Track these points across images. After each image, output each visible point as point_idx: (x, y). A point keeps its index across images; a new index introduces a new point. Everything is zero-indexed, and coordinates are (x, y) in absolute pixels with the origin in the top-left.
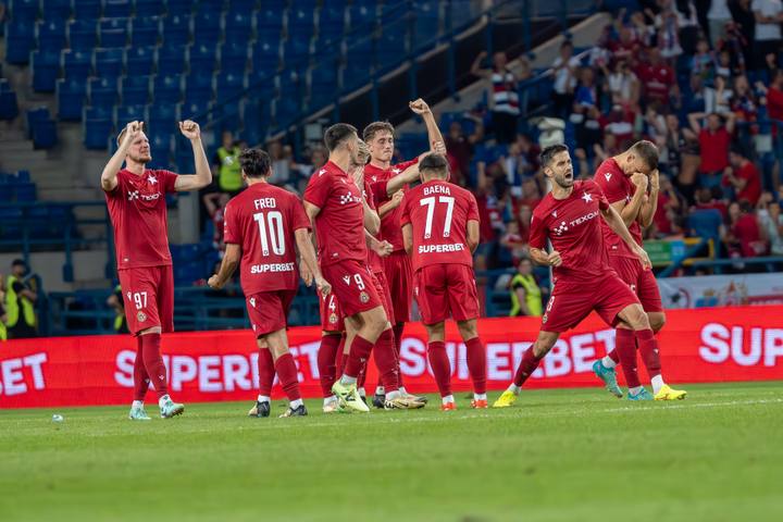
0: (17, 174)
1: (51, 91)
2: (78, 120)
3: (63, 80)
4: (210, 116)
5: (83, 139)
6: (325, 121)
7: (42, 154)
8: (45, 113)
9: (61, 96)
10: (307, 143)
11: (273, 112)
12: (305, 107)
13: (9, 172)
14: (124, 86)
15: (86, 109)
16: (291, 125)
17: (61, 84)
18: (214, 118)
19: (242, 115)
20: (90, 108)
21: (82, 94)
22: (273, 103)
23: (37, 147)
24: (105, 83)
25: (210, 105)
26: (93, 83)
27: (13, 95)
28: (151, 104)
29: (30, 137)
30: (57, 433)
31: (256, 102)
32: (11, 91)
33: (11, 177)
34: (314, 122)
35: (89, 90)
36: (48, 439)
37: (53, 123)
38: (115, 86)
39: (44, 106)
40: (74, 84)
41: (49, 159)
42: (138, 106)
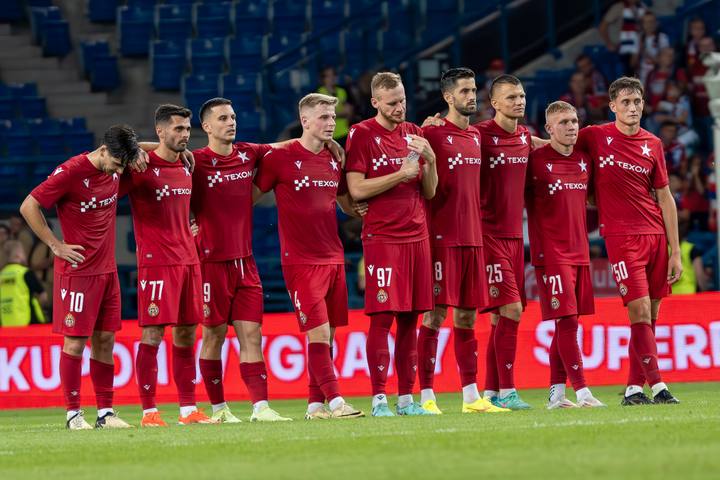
0: (70, 122)
1: (112, 21)
2: (144, 56)
3: (125, 8)
4: (304, 51)
5: (150, 79)
6: (443, 56)
7: (101, 97)
8: (102, 48)
9: (124, 27)
10: (422, 83)
11: (380, 46)
12: (419, 39)
13: (62, 120)
14: (199, 15)
15: (154, 42)
16: (401, 61)
17: (123, 13)
18: (309, 53)
19: (342, 48)
20: (158, 41)
21: (149, 25)
22: (380, 35)
23: (95, 89)
24: (176, 11)
25: (304, 37)
26: (162, 11)
27: (66, 26)
28: (233, 37)
29: (86, 76)
30: (131, 440)
31: (360, 33)
32: (63, 21)
33: (64, 125)
34: (430, 58)
35: (157, 20)
36: (121, 449)
37: (114, 59)
38: (189, 15)
39: (102, 38)
40: (138, 11)
41: (109, 103)
42: (217, 39)
